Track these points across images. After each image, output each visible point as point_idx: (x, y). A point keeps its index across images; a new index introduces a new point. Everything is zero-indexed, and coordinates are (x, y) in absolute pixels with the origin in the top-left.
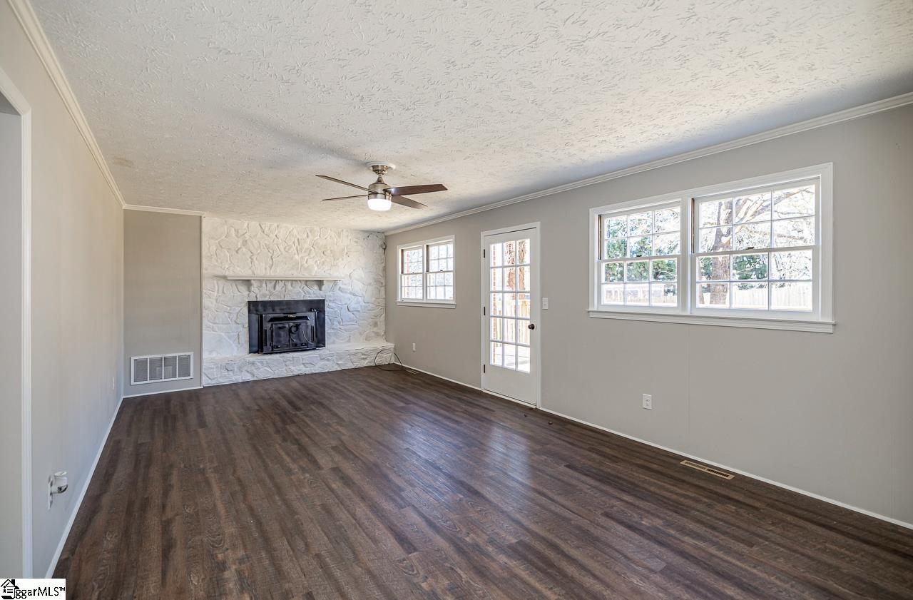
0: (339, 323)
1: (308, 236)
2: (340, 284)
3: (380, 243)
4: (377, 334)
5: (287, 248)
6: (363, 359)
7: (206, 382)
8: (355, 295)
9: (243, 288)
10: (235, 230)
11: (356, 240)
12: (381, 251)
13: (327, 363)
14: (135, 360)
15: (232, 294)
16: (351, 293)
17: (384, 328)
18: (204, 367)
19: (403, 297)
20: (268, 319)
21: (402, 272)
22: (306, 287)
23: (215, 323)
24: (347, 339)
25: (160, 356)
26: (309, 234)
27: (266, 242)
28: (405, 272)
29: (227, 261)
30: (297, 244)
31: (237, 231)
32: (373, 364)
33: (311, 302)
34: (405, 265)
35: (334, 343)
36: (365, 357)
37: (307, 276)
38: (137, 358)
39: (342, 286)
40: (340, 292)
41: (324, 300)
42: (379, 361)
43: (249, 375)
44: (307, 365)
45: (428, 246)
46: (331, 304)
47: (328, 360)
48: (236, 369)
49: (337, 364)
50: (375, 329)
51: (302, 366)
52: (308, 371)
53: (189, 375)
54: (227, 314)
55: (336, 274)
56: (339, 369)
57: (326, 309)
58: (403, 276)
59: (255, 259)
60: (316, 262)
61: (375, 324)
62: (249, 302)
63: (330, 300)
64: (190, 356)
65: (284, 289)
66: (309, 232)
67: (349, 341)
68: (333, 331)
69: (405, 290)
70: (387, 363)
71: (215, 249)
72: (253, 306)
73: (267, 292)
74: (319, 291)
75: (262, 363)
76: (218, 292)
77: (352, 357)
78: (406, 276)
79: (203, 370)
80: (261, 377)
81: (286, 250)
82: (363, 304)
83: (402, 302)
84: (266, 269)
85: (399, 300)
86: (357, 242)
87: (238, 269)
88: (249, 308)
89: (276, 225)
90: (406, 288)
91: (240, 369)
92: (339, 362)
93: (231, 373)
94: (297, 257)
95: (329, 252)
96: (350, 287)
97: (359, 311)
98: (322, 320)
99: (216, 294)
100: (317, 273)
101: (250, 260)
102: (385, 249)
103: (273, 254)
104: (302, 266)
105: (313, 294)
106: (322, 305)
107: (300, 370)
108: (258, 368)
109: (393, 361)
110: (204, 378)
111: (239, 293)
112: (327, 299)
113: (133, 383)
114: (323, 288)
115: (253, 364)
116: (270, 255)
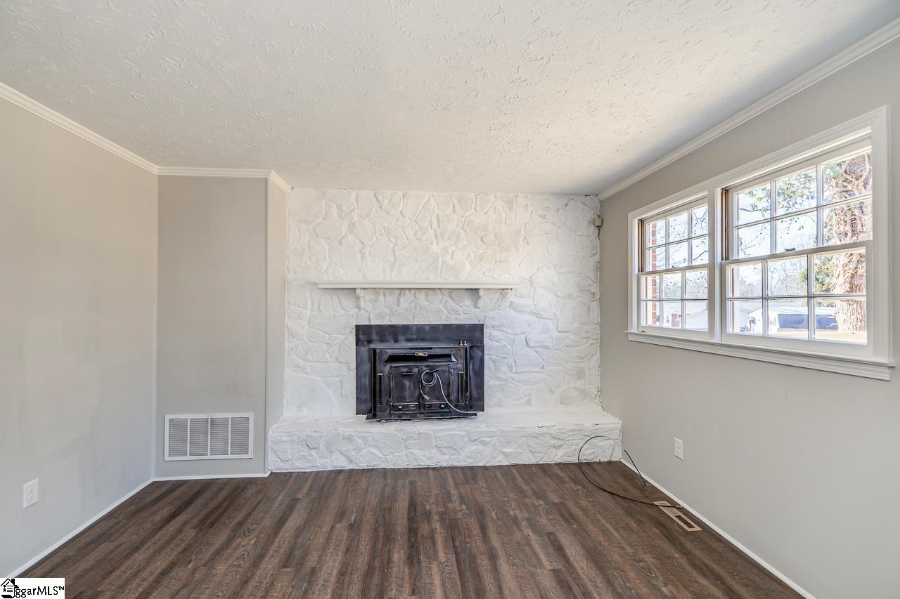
0: (510, 368)
1: (454, 211)
2: (511, 296)
3: (590, 215)
4: (584, 394)
5: (420, 233)
6: (554, 446)
7: (275, 464)
8: (539, 316)
9: (348, 302)
10: (337, 207)
11: (545, 212)
12: (593, 230)
13: (481, 447)
14: (171, 420)
15: (332, 313)
16: (532, 313)
17: (598, 384)
18: (270, 439)
19: (643, 323)
20: (386, 357)
21: (642, 269)
22: (450, 301)
23: (306, 360)
24: (526, 399)
25: (203, 416)
26: (457, 206)
27: (385, 224)
28: (649, 268)
29: (325, 258)
30: (435, 226)
31: (339, 208)
32: (574, 459)
33: (460, 328)
34: (649, 254)
35: (500, 404)
36: (560, 443)
37: (451, 280)
38: (173, 417)
39: (516, 300)
40: (511, 312)
41: (482, 326)
42: (589, 455)
43: (343, 458)
44: (444, 450)
45: (726, 191)
46: (495, 333)
47: (484, 443)
48: (322, 447)
49: (502, 452)
50: (579, 384)
51: (435, 451)
52: (445, 460)
53: (247, 453)
54: (324, 346)
55: (503, 278)
56: (505, 463)
57: (486, 342)
58: (643, 278)
59: (367, 254)
60: (469, 255)
61: (580, 374)
62: (357, 326)
63: (493, 326)
64: (247, 419)
65: (413, 305)
66: (455, 202)
67: (528, 403)
68: (498, 383)
69: (648, 310)
70: (604, 460)
71: (308, 239)
72: (364, 334)
73: (387, 311)
74: (473, 309)
75: (365, 439)
76: (312, 310)
77: (531, 442)
78: (650, 278)
79: (269, 443)
80: (363, 465)
81: (418, 236)
82: (555, 334)
83: (642, 334)
84: (384, 270)
85: (634, 330)
86: (543, 217)
87: (341, 270)
88: (357, 335)
89: (400, 193)
90: (650, 304)
91: (329, 446)
92: (505, 450)
93: (313, 452)
94: (435, 248)
95: (492, 237)
96: (530, 302)
97: (546, 347)
98: (478, 363)
99: (308, 312)
100: (470, 275)
101: (359, 255)
102: (599, 227)
103: (396, 245)
104: (444, 262)
105: (462, 314)
106: (478, 334)
107: (431, 459)
108: (359, 449)
109: (617, 456)
110: (271, 457)
111: (343, 312)
112: (487, 323)
113: (167, 458)
114: (481, 303)
115: (350, 439)
116: (391, 246)
